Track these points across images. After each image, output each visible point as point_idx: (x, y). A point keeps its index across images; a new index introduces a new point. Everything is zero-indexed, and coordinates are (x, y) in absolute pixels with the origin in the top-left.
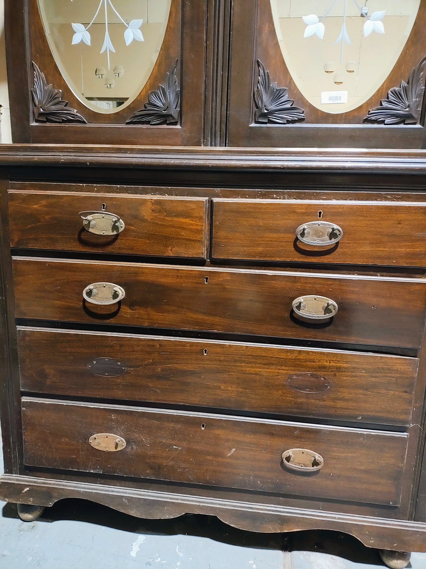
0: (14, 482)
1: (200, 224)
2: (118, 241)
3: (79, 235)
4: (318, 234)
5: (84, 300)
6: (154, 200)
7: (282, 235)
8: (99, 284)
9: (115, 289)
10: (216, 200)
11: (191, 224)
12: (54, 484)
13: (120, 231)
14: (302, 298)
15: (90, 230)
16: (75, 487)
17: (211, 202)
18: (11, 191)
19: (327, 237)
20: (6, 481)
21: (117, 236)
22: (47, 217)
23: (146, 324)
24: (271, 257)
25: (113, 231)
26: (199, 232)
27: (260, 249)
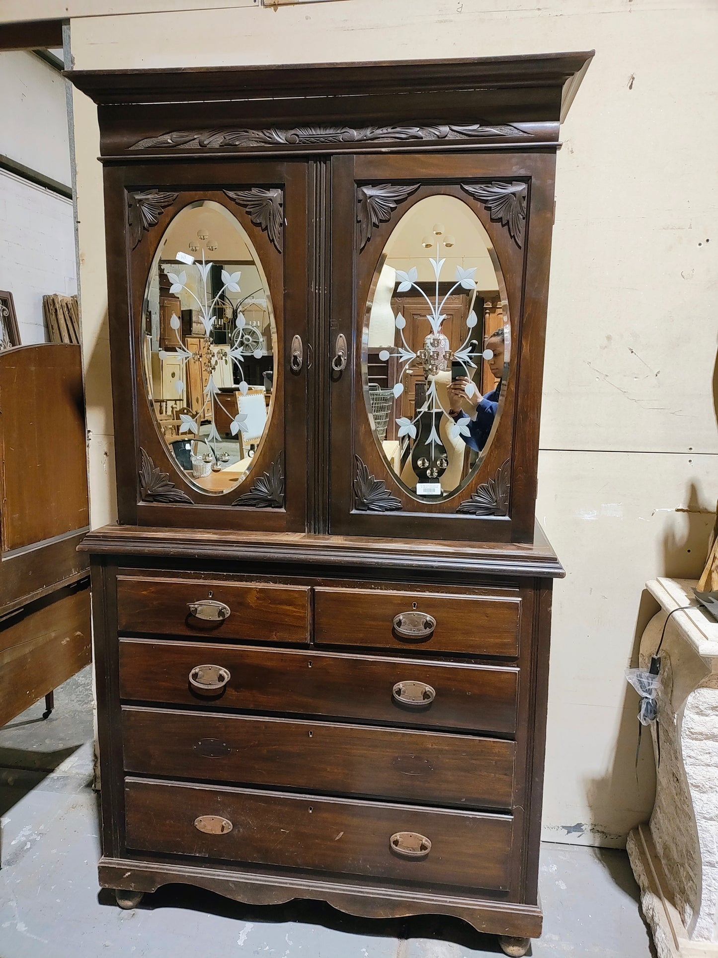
0: (114, 866)
1: (303, 611)
2: (224, 626)
3: (186, 620)
4: (414, 623)
5: (190, 683)
6: (260, 589)
7: (381, 623)
8: (205, 667)
9: (222, 672)
10: (318, 589)
11: (294, 612)
12: (157, 868)
13: (226, 617)
14: (402, 684)
15: (197, 615)
16: (179, 871)
17: (313, 590)
18: (120, 577)
19: (422, 627)
20: (106, 865)
21: (223, 620)
22: (155, 603)
23: (251, 707)
24: (371, 643)
25: (219, 617)
26: (303, 618)
27: (361, 635)
